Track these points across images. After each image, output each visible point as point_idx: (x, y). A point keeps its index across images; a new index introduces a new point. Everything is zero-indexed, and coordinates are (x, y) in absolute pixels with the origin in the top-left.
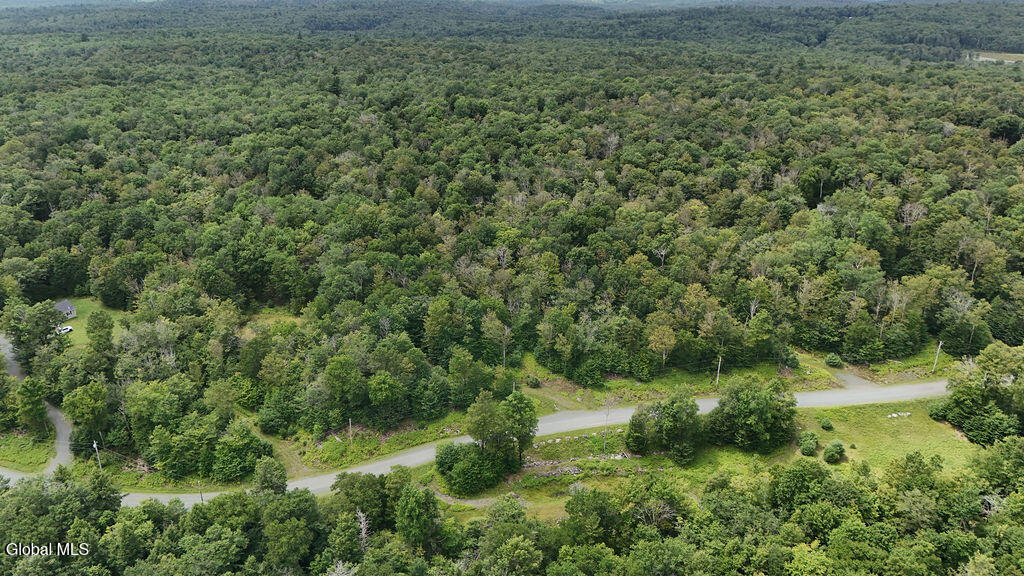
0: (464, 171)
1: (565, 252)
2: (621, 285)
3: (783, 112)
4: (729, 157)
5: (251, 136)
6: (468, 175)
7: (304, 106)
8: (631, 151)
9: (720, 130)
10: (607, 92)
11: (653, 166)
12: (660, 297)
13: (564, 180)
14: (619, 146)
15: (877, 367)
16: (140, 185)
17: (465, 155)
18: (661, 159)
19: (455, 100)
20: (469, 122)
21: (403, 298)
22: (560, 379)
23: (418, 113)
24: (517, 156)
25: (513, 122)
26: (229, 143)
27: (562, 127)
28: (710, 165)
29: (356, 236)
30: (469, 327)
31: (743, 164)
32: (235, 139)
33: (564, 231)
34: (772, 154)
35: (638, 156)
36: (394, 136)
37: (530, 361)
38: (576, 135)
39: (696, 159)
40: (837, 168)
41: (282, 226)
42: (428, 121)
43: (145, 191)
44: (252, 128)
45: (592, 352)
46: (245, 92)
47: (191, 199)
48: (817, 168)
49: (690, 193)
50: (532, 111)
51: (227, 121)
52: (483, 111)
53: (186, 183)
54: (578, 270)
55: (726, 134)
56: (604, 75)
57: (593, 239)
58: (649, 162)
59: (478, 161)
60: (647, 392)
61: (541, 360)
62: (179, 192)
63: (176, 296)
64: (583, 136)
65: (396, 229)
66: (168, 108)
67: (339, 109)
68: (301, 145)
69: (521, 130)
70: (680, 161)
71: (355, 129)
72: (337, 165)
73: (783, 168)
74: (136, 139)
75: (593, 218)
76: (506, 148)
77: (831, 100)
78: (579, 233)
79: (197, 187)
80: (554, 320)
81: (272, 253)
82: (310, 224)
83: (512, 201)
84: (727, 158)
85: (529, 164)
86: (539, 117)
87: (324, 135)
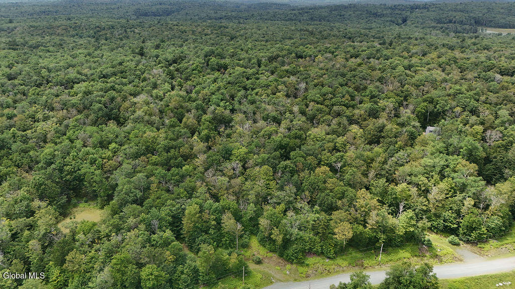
0: (212, 108)
1: (277, 165)
2: (314, 189)
3: (401, 68)
4: (373, 97)
5: (85, 84)
6: (215, 109)
7: (121, 64)
8: (314, 93)
9: (365, 79)
10: (296, 54)
11: (327, 102)
12: (340, 199)
13: (274, 114)
14: (306, 89)
15: (482, 245)
16: (10, 118)
17: (214, 97)
18: (332, 98)
19: (209, 60)
20: (217, 74)
21: (169, 202)
22: (275, 256)
23: (187, 69)
24: (246, 97)
25: (243, 74)
26: (72, 87)
27: (272, 78)
28: (361, 102)
29: (141, 155)
30: (214, 223)
31: (381, 101)
32: (76, 86)
33: (275, 150)
34: (398, 95)
35: (318, 97)
36: (171, 84)
37: (254, 242)
38: (280, 83)
39: (353, 98)
40: (437, 104)
41: (95, 147)
42: (192, 74)
43: (12, 122)
44: (88, 78)
45: (296, 239)
46: (89, 54)
47: (41, 126)
48: (426, 104)
49: (351, 121)
50: (254, 67)
51: (72, 74)
52: (226, 68)
53: (39, 116)
54: (285, 177)
55: (369, 82)
56: (294, 44)
57: (293, 156)
58: (325, 100)
59: (222, 100)
60: (333, 267)
61: (262, 242)
62: (34, 122)
63: (16, 202)
64: (284, 83)
65: (167, 149)
66: (40, 65)
67: (140, 66)
68: (114, 90)
69: (248, 79)
70: (343, 100)
71: (149, 78)
72: (136, 103)
73: (405, 103)
74: (15, 86)
75: (293, 140)
76: (239, 91)
77: (425, 59)
78: (285, 151)
79: (46, 119)
80: (270, 217)
81: (86, 168)
82: (113, 145)
83: (242, 127)
84: (371, 98)
85: (253, 102)
86: (258, 71)
87: (130, 83)
